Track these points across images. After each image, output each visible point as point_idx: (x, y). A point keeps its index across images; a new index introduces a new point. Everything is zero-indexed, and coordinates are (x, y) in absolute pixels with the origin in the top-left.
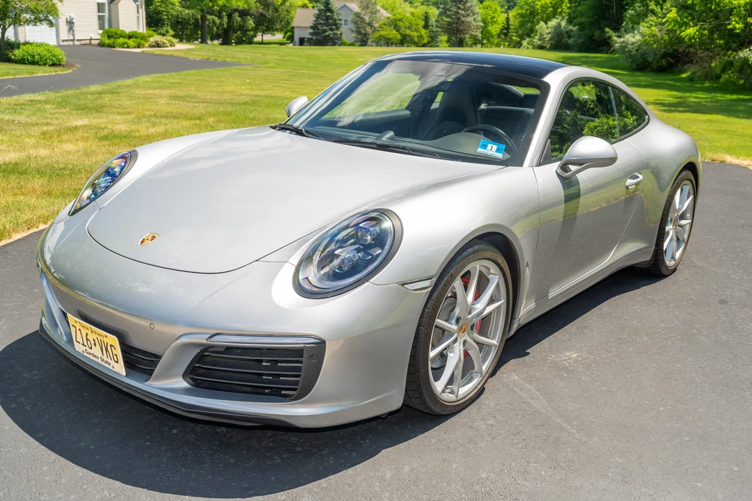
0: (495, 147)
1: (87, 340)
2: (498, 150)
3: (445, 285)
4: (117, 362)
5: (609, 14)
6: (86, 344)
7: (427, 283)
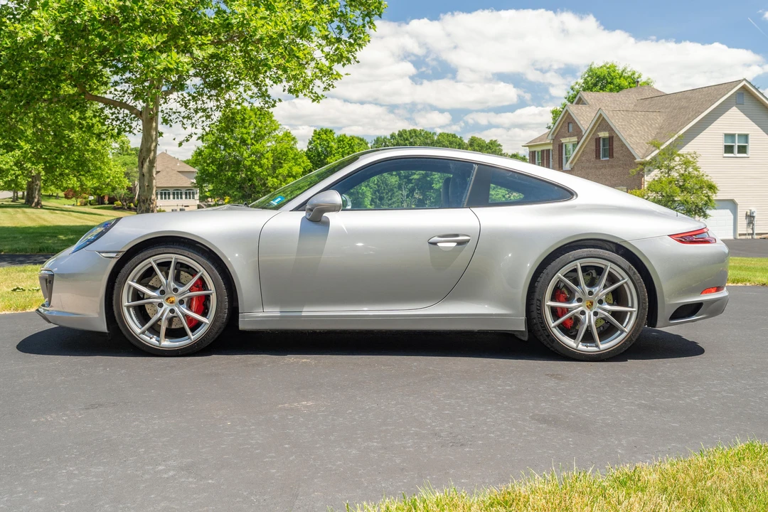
7: (114, 255)
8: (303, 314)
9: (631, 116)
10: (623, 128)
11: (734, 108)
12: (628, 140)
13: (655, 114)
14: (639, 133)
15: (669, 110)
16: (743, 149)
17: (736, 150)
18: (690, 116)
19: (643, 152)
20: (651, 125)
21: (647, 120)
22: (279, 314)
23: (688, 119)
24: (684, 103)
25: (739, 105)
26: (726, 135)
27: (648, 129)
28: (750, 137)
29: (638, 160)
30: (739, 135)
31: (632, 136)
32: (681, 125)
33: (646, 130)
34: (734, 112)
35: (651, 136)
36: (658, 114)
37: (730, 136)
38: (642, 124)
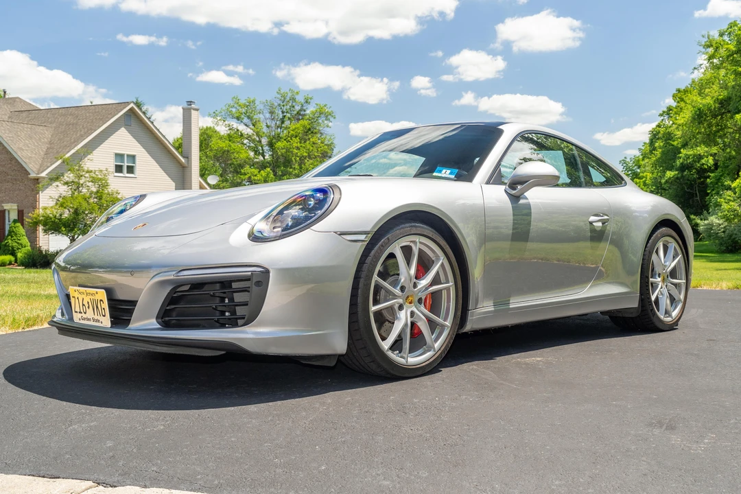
0: (449, 171)
1: (83, 305)
2: (451, 173)
3: (382, 246)
4: (104, 316)
5: (693, 201)
6: (82, 311)
7: (362, 237)
8: (511, 307)
9: (18, 128)
10: (12, 140)
11: (123, 128)
12: (19, 153)
13: (41, 128)
14: (28, 147)
15: (54, 125)
16: (131, 170)
17: (125, 169)
18: (82, 133)
19: (37, 167)
20: (40, 139)
21: (35, 134)
22: (493, 309)
23: (82, 136)
24: (70, 119)
25: (127, 126)
26: (117, 155)
27: (37, 143)
28: (137, 158)
29: (33, 175)
30: (128, 155)
31: (23, 150)
32: (74, 142)
33: (36, 144)
34: (123, 132)
35: (42, 151)
36: (45, 128)
37: (119, 156)
38: (31, 138)
